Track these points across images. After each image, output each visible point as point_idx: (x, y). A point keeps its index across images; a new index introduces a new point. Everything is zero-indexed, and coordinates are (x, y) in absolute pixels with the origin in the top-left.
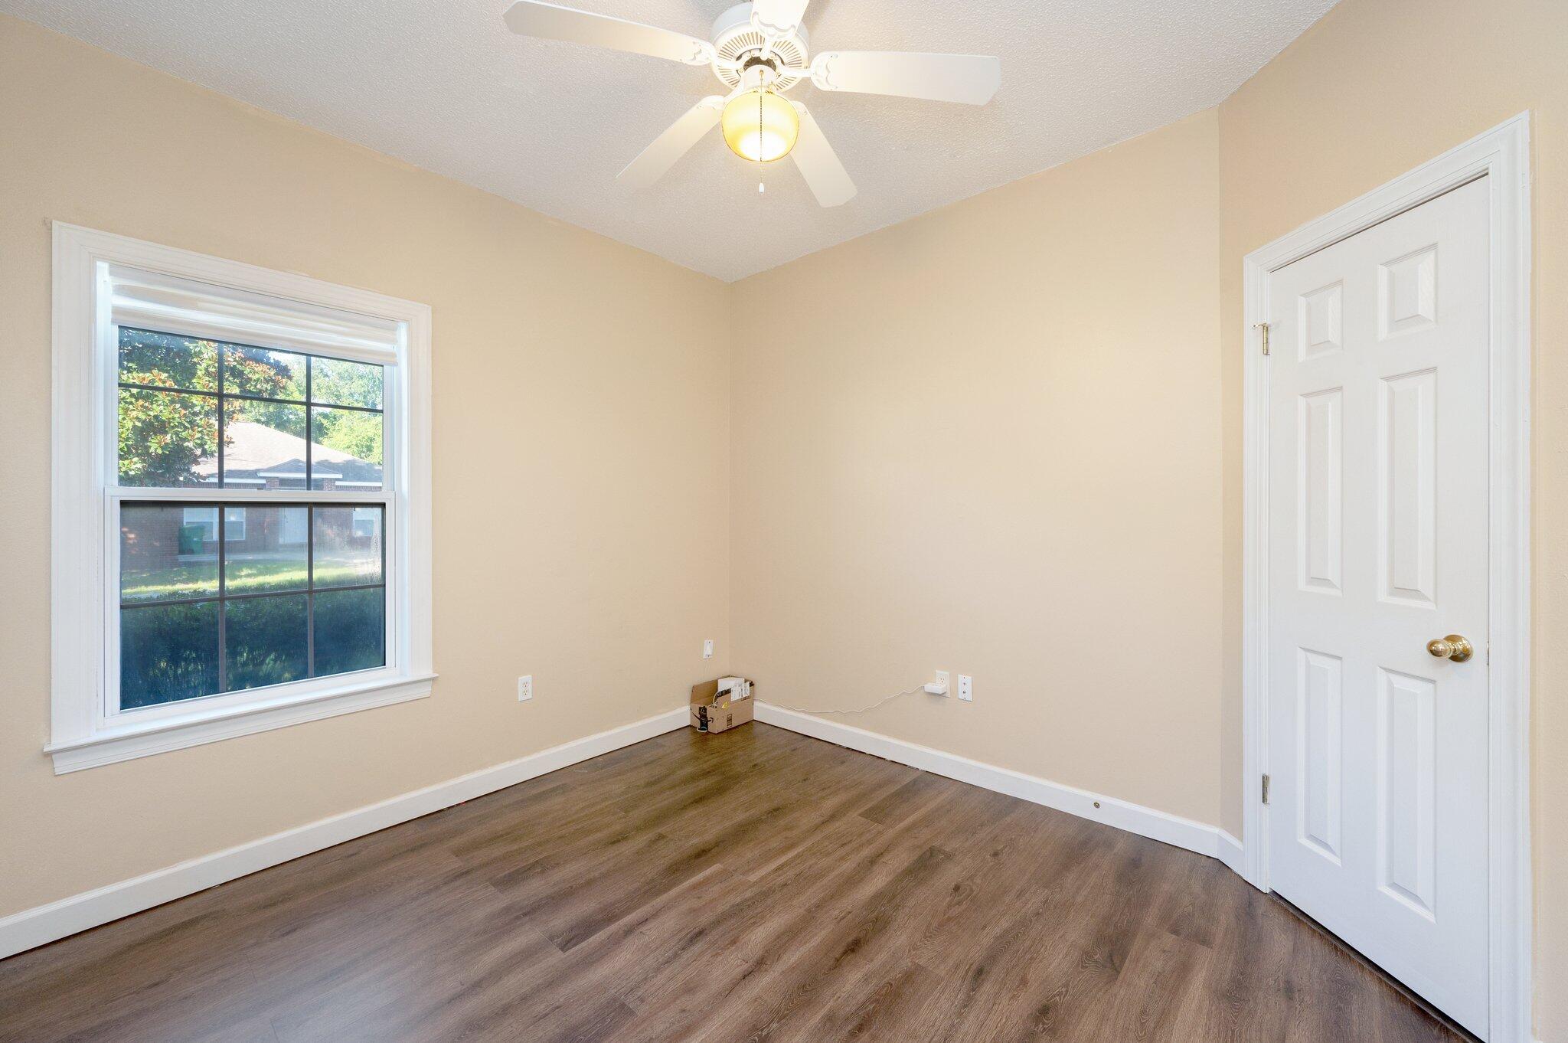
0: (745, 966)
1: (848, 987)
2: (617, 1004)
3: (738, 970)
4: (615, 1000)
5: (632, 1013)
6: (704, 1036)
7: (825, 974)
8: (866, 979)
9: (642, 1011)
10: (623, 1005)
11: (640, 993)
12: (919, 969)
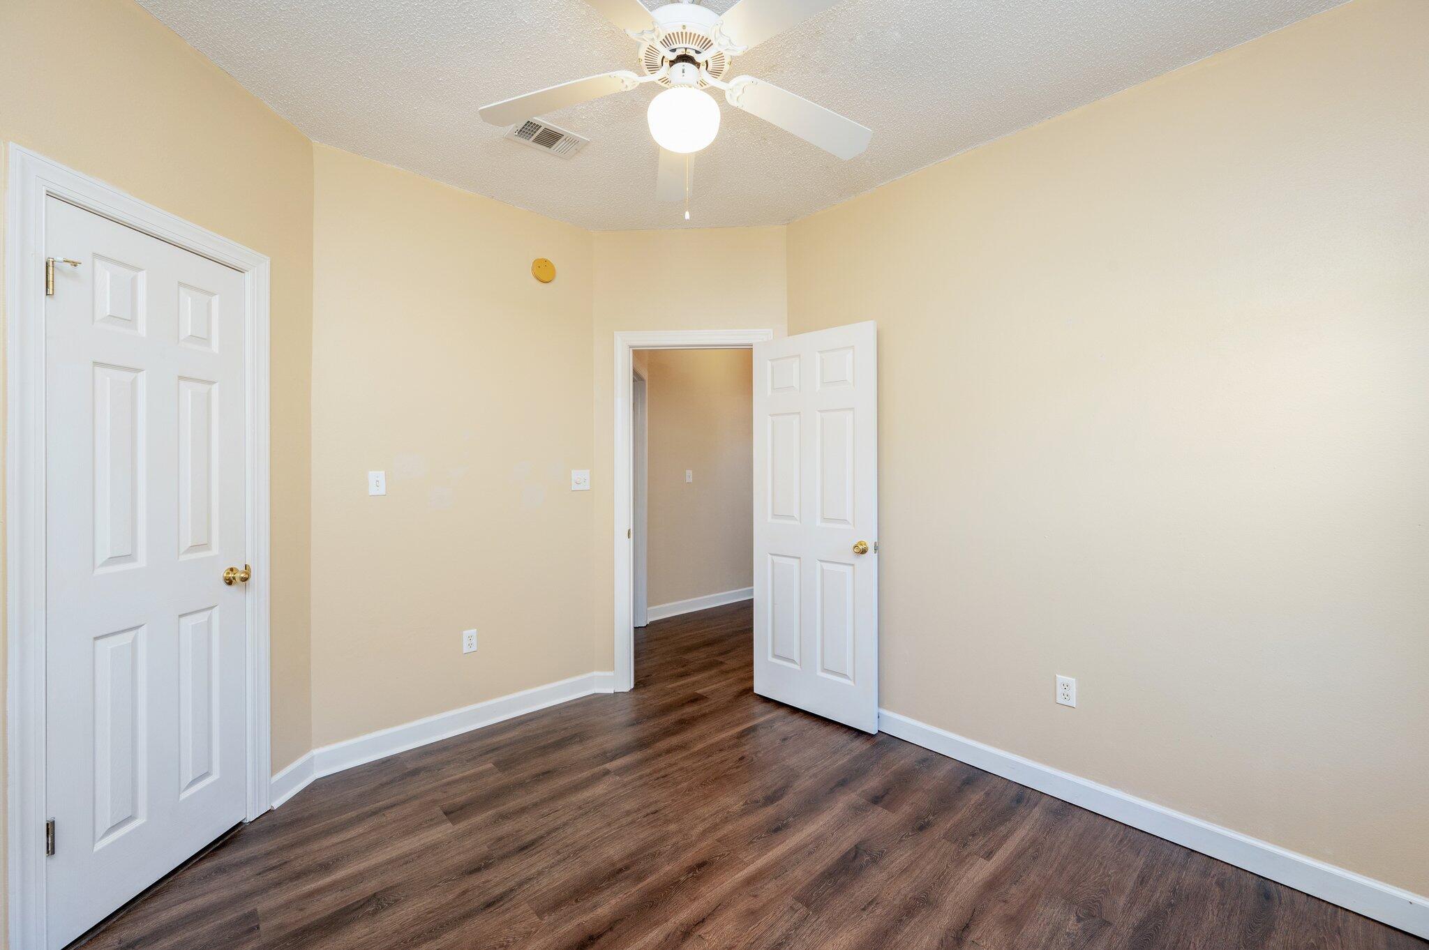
0: (702, 932)
1: (613, 902)
2: (813, 907)
3: (709, 928)
4: (817, 911)
5: (798, 899)
6: (736, 876)
7: (629, 916)
8: (595, 907)
9: (789, 900)
10: (808, 905)
11: (797, 915)
12: (540, 913)
